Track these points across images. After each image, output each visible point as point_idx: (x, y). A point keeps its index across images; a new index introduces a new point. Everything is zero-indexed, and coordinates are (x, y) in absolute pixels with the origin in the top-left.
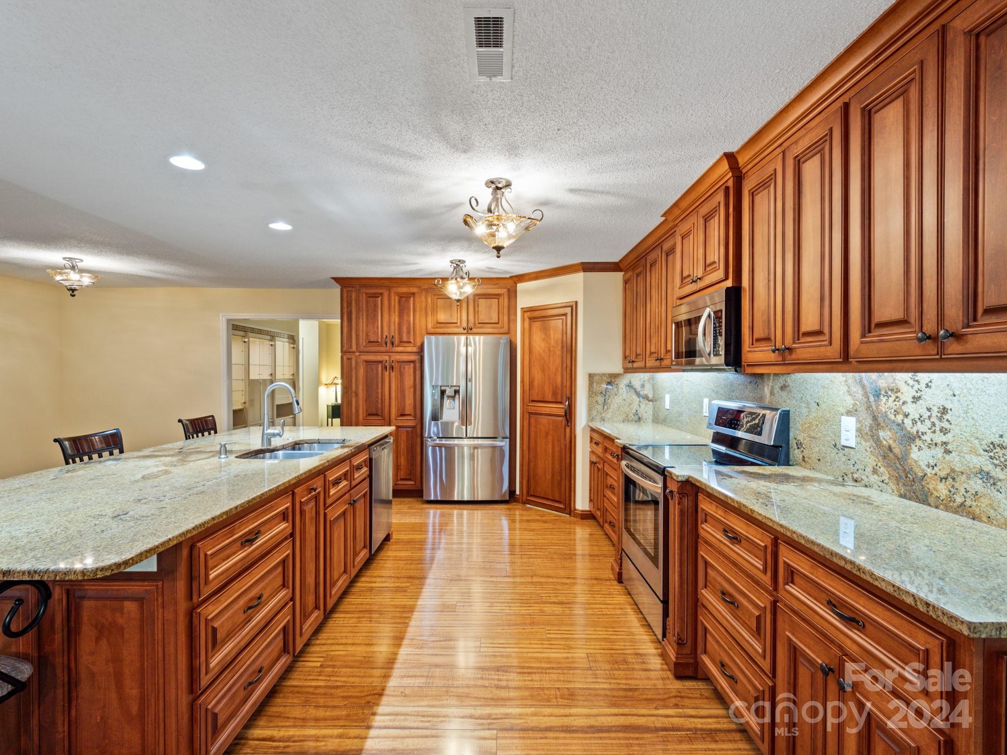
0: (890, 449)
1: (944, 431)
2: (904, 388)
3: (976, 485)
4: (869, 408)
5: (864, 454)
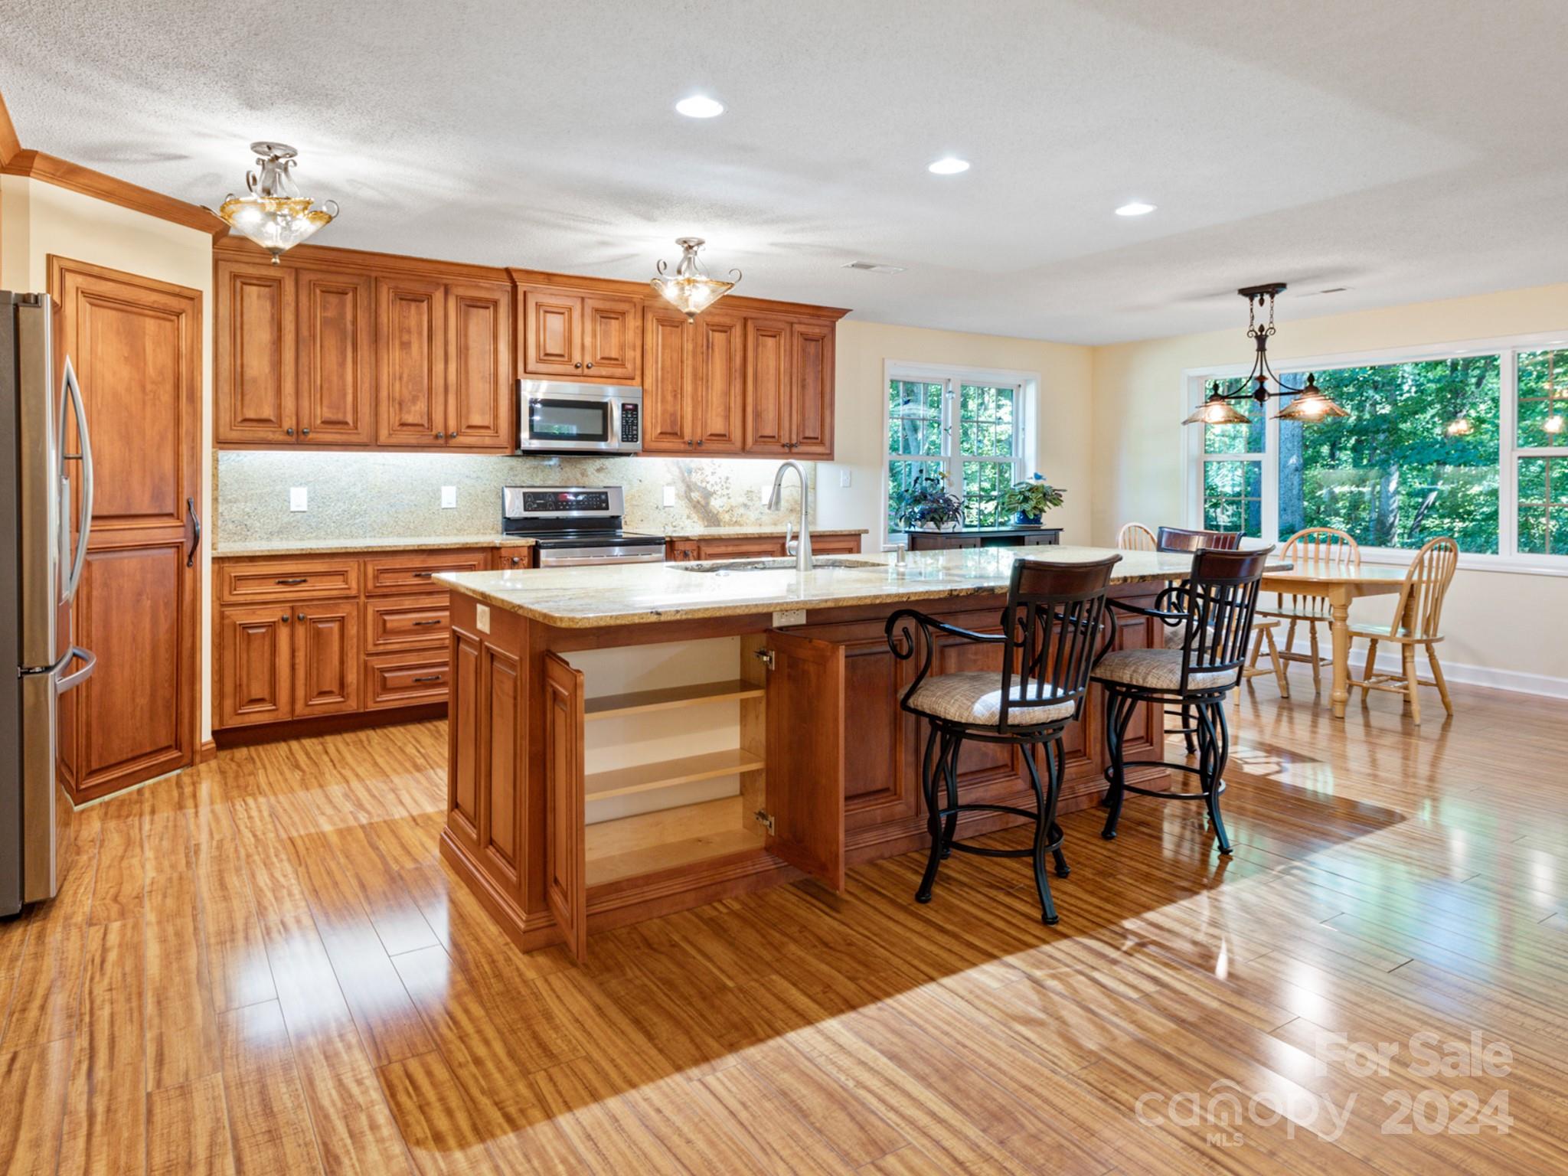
0: (698, 502)
1: (728, 488)
2: (706, 468)
4: (684, 480)
5: (681, 508)
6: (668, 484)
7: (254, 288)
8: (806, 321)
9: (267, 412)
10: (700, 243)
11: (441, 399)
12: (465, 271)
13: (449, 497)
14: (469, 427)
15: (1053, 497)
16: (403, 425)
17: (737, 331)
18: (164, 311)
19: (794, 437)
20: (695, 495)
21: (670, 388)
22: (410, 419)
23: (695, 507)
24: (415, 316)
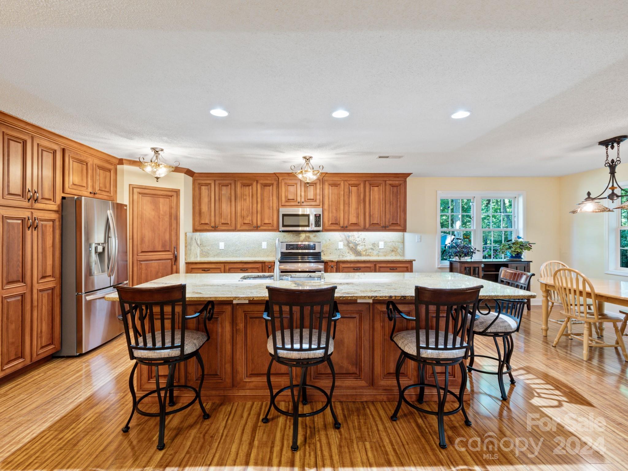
0: (352, 247)
1: (365, 242)
2: (355, 235)
3: (370, 251)
4: (346, 240)
5: (346, 250)
6: (340, 241)
7: (204, 187)
8: (393, 179)
9: (207, 221)
10: (311, 157)
11: (255, 215)
12: (262, 175)
13: (264, 245)
14: (264, 224)
15: (527, 246)
16: (244, 224)
17: (362, 185)
18: (166, 196)
19: (387, 223)
20: (351, 245)
21: (334, 208)
22: (246, 222)
23: (351, 249)
24: (247, 190)
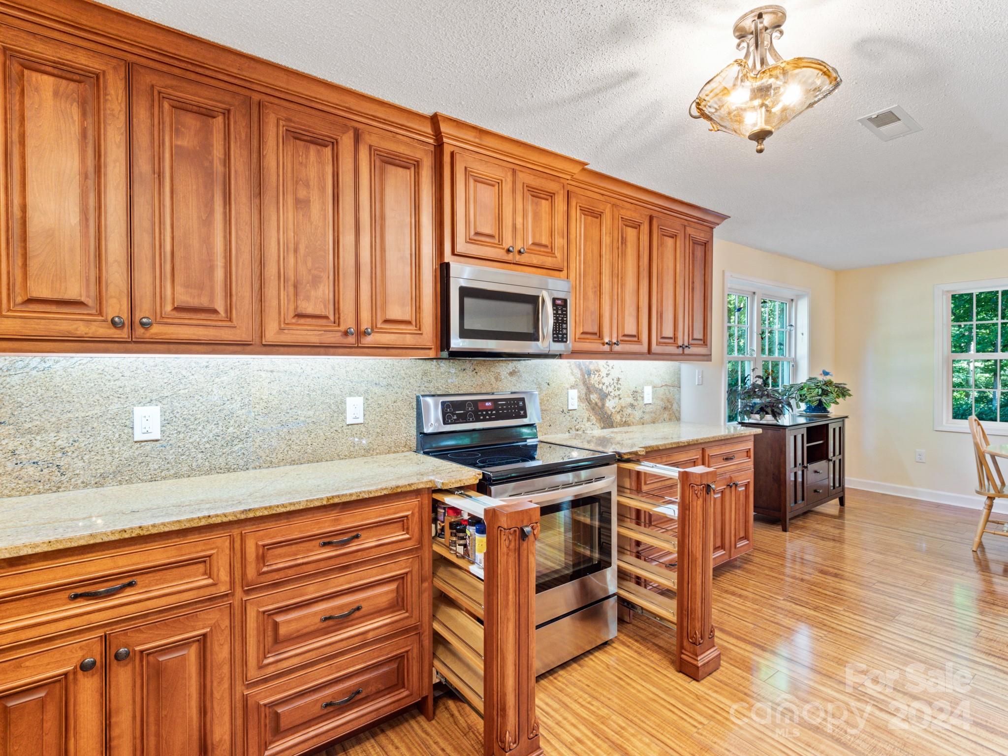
0: (596, 404)
1: (619, 389)
2: (602, 369)
3: (629, 411)
4: (584, 383)
5: (584, 411)
6: (572, 387)
11: (351, 282)
13: (355, 410)
14: (386, 321)
20: (594, 397)
22: (309, 307)
23: (593, 409)
